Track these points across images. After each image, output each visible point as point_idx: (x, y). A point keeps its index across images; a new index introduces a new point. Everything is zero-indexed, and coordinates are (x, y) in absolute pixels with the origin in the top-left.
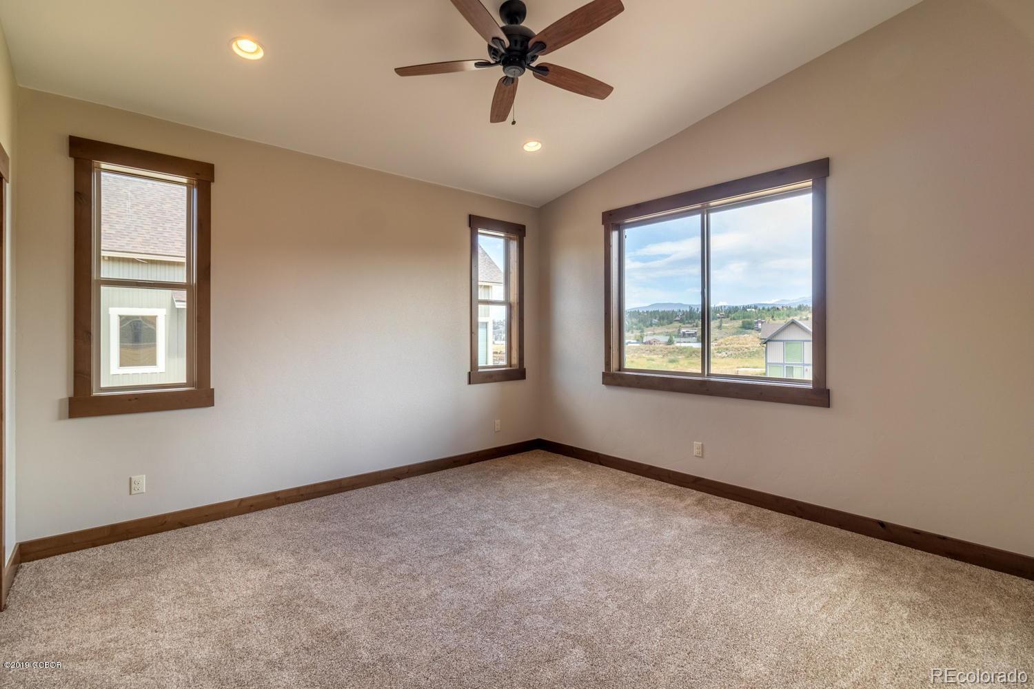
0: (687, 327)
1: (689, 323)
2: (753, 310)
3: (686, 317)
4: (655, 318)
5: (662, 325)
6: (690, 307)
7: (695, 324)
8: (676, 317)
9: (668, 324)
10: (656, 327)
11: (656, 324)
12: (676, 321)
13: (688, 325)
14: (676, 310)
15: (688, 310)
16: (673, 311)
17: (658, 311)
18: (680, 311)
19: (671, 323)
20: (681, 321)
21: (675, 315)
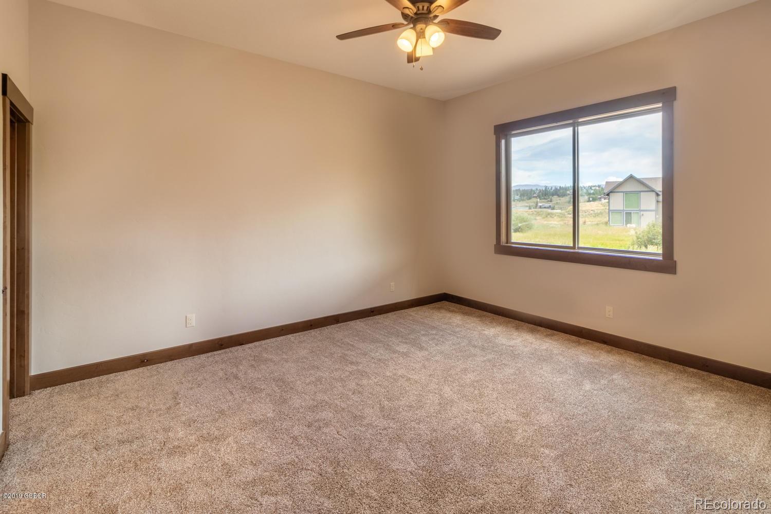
0: (544, 202)
1: (544, 199)
2: (597, 188)
3: (542, 194)
4: (517, 195)
5: (523, 200)
6: (546, 187)
7: (549, 200)
8: (534, 194)
9: (528, 200)
10: (518, 202)
11: (518, 200)
12: (534, 197)
13: (543, 200)
14: (534, 189)
15: (544, 189)
16: (532, 190)
17: (519, 190)
18: (537, 189)
19: (530, 199)
20: (539, 196)
21: (533, 193)
